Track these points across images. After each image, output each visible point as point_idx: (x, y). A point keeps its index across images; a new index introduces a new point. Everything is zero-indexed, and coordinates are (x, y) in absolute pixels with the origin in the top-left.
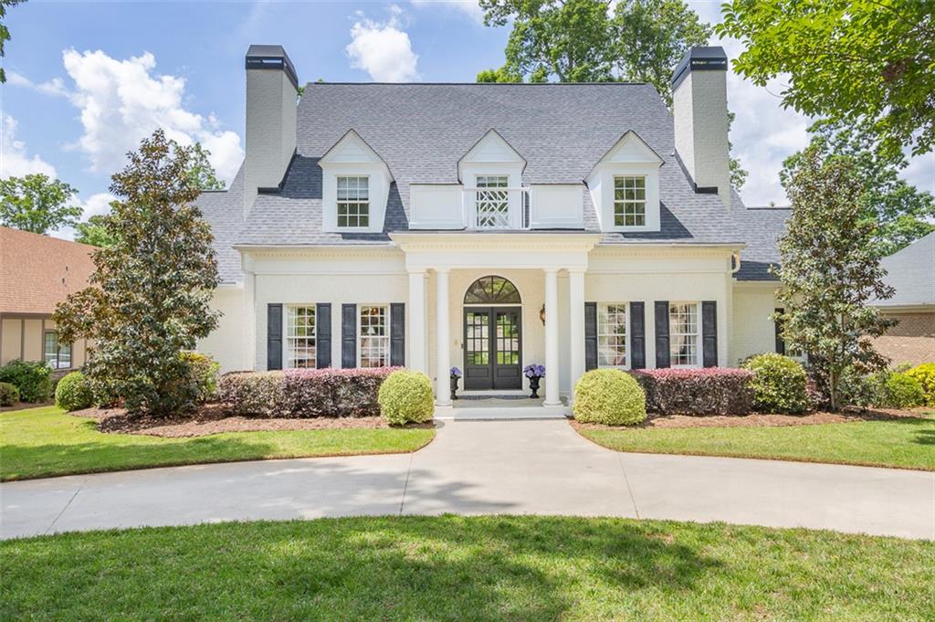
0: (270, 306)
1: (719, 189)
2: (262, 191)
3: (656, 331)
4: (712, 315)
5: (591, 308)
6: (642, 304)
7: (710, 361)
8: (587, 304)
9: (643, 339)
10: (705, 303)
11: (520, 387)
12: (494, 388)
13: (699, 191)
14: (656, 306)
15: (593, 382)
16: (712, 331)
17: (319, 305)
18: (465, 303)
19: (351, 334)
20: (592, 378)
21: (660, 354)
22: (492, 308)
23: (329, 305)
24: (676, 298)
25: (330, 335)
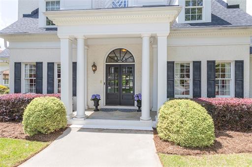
0: (15, 63)
1: (240, 6)
2: (25, 16)
3: (207, 77)
4: (241, 68)
5: (171, 65)
6: (200, 62)
7: (239, 94)
8: (168, 63)
9: (200, 81)
10: (236, 62)
11: (133, 105)
12: (120, 104)
13: (229, 7)
14: (207, 63)
15: (172, 110)
16: (241, 77)
17: (37, 63)
18: (106, 62)
19: (52, 77)
20: (171, 106)
21: (210, 90)
22: (120, 65)
23: (42, 63)
24: (219, 59)
25: (42, 77)
